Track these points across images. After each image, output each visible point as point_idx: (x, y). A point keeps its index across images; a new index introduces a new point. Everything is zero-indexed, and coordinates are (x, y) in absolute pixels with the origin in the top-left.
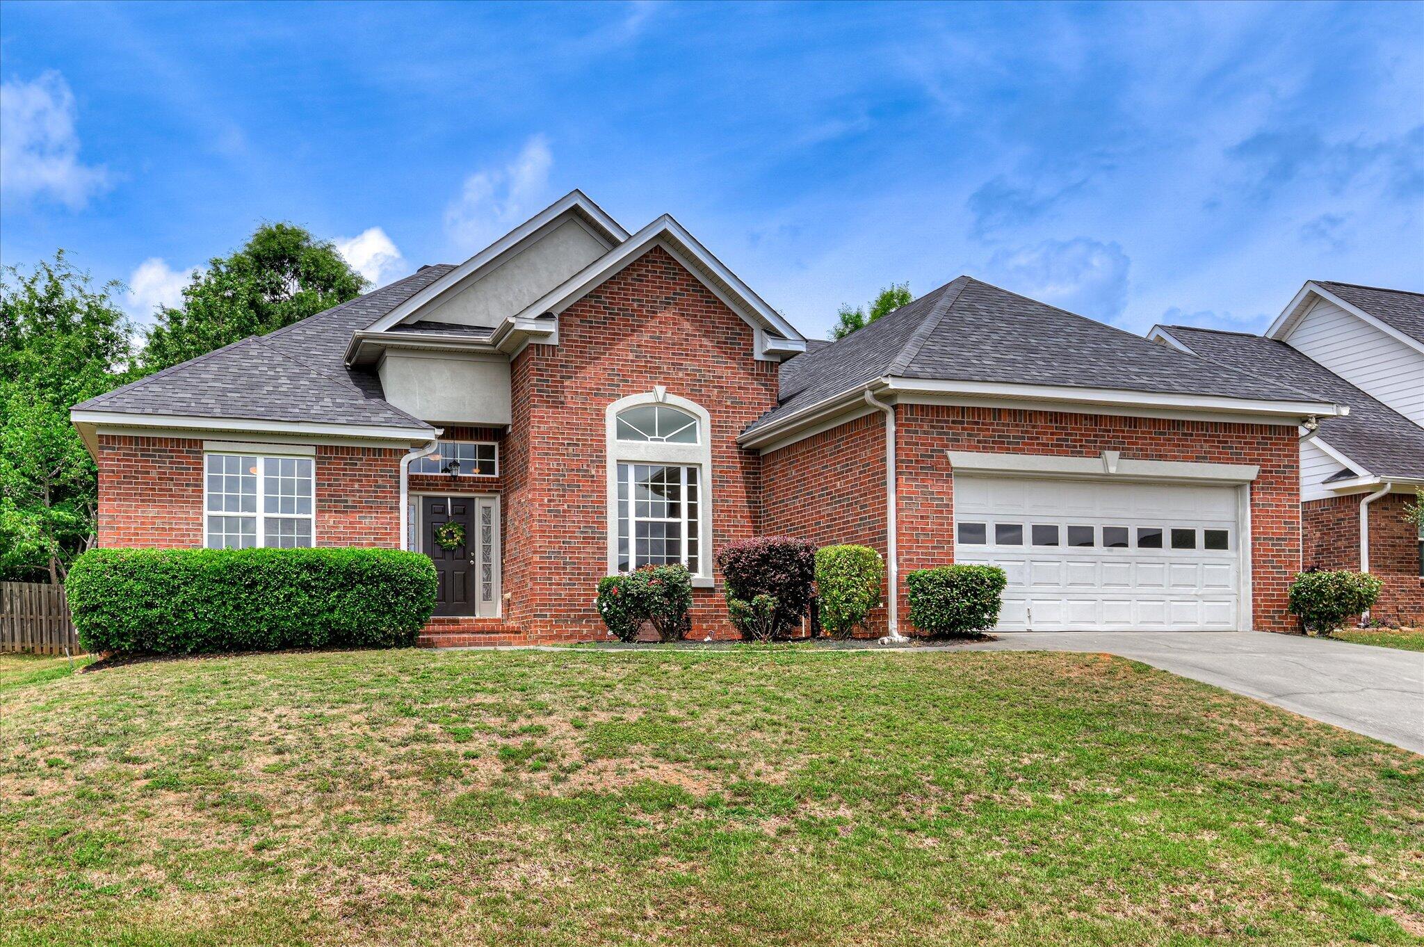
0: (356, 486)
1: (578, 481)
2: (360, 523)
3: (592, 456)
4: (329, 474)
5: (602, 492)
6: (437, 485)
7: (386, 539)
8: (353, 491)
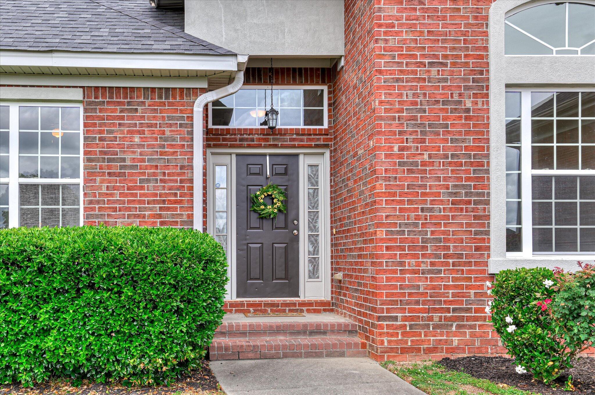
0: (137, 139)
1: (445, 118)
2: (142, 188)
3: (468, 80)
4: (101, 125)
5: (482, 133)
6: (252, 140)
7: (175, 209)
8: (132, 146)
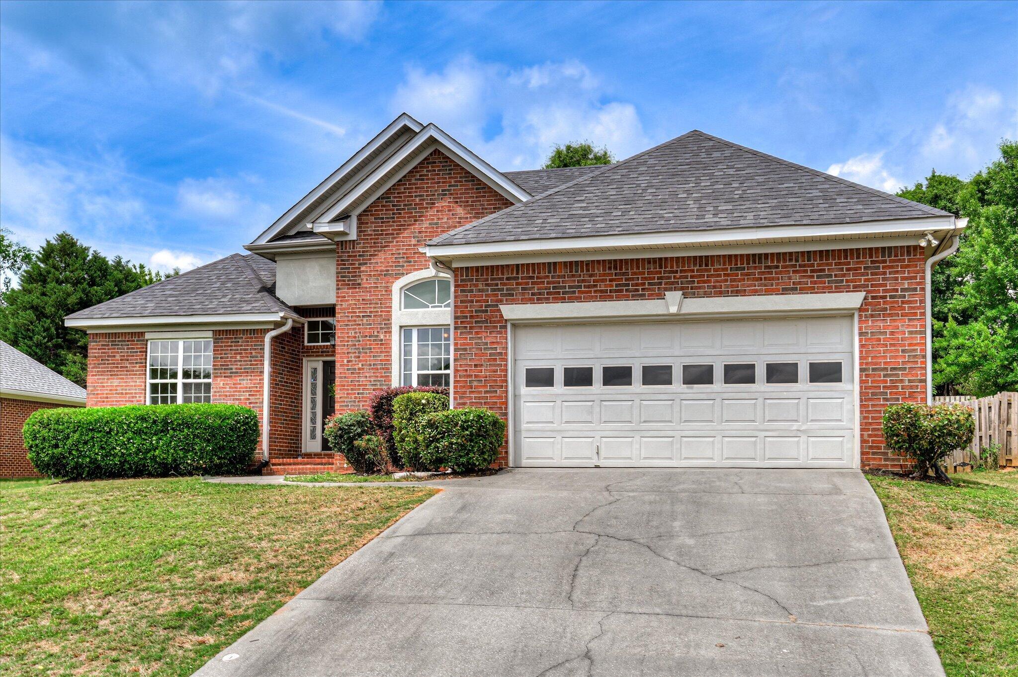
0: (238, 358)
1: (370, 345)
2: (240, 384)
3: (381, 324)
4: (221, 350)
5: (389, 352)
7: (256, 395)
8: (236, 361)
